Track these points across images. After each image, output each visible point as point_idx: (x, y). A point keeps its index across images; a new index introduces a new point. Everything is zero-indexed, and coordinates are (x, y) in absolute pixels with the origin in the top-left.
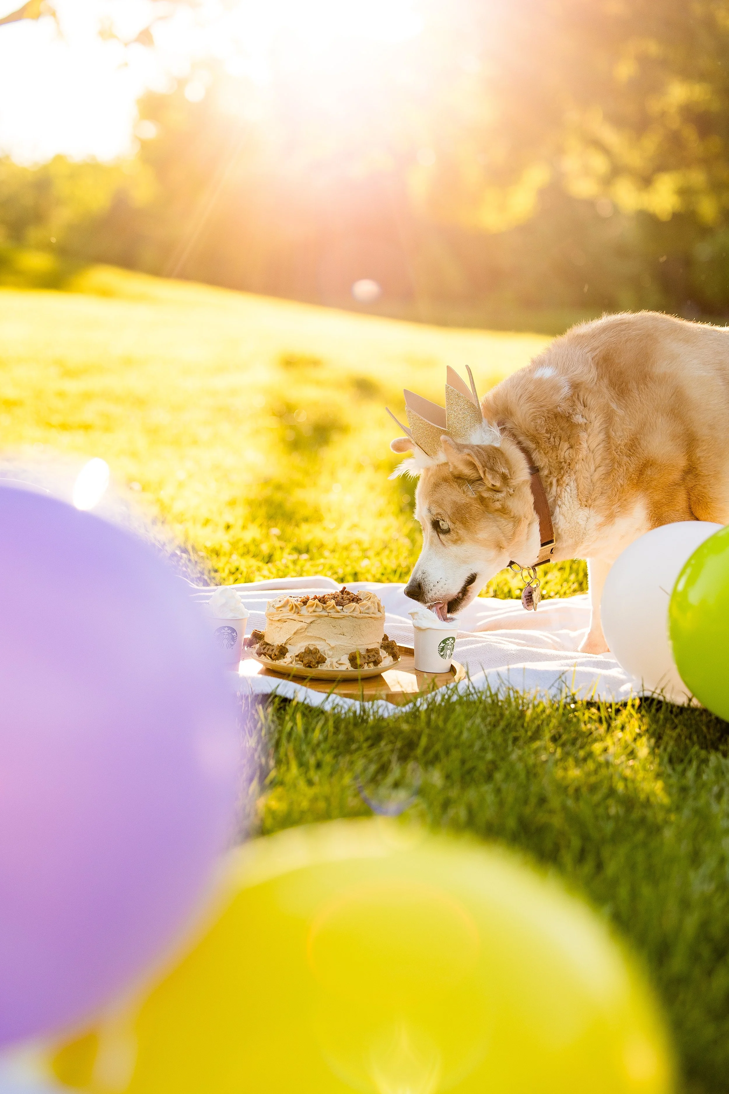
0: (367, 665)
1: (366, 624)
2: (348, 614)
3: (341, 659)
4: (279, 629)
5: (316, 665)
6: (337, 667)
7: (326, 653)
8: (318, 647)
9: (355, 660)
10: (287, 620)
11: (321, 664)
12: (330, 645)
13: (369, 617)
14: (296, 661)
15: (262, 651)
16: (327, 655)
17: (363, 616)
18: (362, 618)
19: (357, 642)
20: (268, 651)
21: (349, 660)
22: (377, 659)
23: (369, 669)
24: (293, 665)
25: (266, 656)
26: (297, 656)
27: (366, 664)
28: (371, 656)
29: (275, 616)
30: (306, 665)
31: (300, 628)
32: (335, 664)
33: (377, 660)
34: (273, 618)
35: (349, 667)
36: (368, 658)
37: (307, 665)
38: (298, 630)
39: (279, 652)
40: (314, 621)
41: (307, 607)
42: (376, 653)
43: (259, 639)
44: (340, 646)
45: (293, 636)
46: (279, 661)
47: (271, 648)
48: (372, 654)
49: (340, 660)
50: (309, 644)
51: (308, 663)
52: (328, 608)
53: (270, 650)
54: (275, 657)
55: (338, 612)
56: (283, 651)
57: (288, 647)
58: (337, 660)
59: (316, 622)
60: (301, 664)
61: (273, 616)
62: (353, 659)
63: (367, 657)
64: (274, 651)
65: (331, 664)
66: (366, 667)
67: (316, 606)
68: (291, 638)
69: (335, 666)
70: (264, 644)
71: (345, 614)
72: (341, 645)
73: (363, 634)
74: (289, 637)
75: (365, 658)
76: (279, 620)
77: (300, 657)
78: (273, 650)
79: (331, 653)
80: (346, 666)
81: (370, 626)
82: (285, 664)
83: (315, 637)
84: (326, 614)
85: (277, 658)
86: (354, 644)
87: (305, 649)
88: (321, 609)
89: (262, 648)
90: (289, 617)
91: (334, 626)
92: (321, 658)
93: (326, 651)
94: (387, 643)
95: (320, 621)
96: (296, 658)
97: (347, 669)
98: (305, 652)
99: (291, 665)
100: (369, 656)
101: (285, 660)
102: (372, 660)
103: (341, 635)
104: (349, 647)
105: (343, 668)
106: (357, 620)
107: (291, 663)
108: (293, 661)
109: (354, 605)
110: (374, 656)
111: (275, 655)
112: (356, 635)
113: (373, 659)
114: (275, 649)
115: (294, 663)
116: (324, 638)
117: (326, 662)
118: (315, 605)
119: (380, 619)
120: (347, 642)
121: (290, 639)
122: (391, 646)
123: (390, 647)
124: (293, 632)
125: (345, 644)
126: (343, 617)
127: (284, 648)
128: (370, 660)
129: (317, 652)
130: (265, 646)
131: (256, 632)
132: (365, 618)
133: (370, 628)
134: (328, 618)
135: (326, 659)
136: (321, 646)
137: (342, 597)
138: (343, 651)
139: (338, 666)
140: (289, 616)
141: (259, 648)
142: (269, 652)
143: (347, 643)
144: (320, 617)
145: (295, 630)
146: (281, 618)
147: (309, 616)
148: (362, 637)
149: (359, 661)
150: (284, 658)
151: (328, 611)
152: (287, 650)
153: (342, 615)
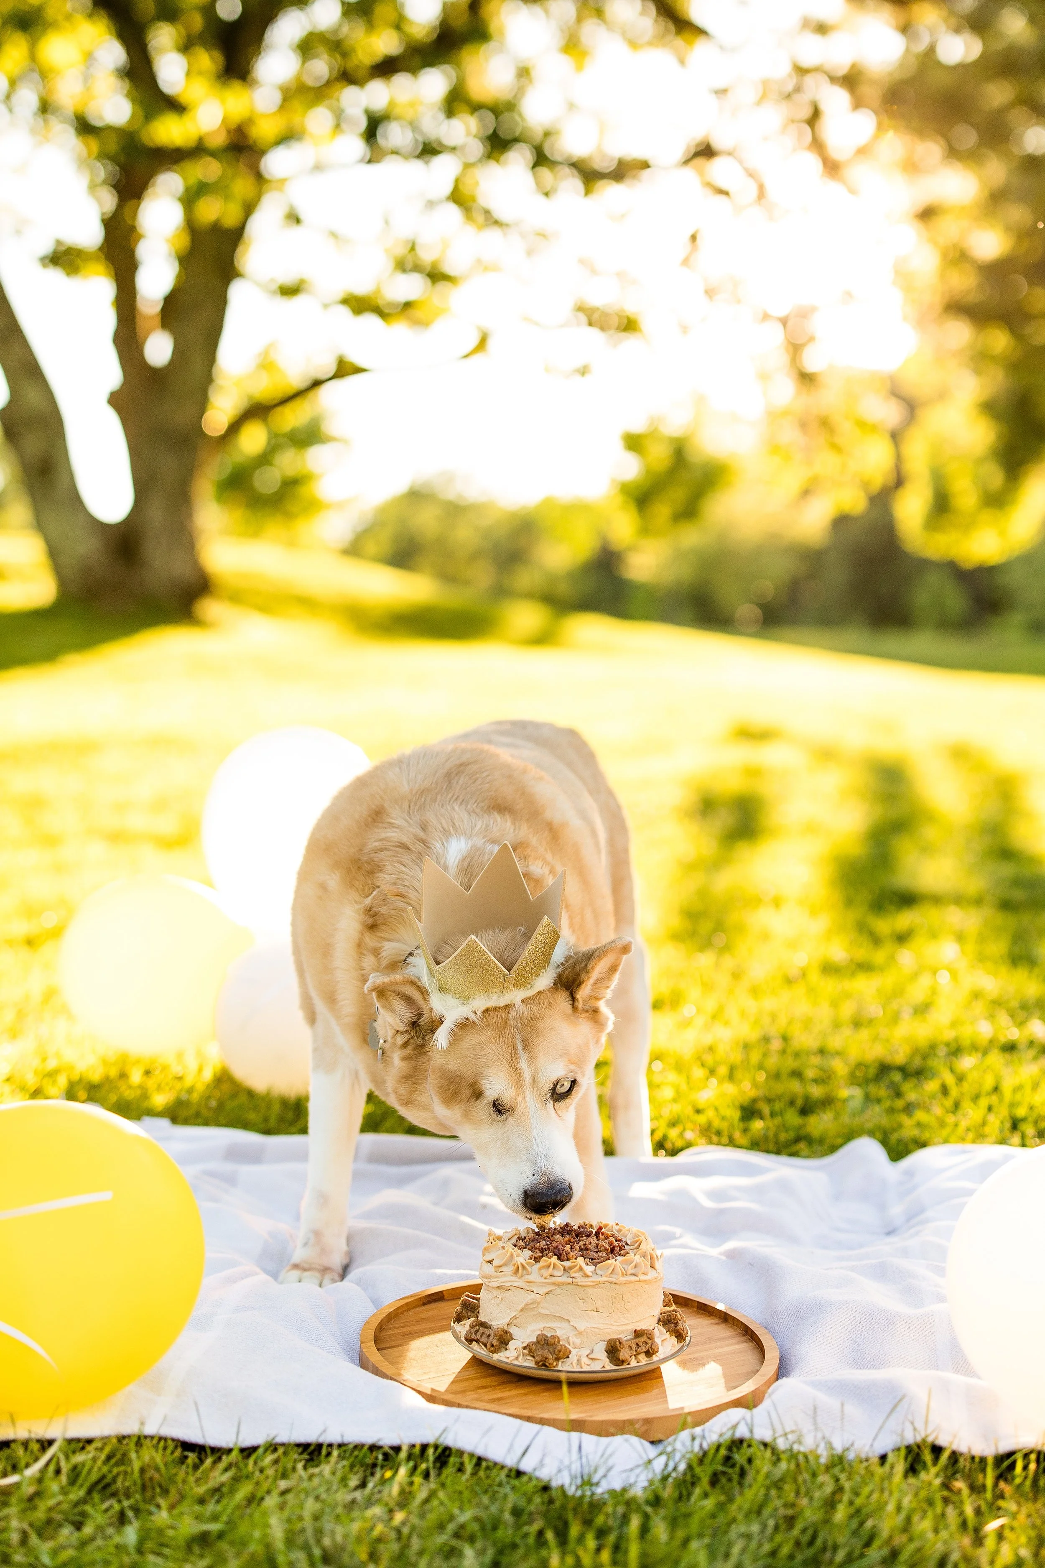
0: (635, 1359)
1: (633, 1292)
2: (604, 1279)
3: (594, 1349)
4: (498, 1300)
5: (555, 1364)
6: (588, 1365)
7: (571, 1342)
8: (559, 1333)
9: (615, 1352)
10: (511, 1288)
11: (562, 1360)
12: (576, 1329)
13: (636, 1281)
14: (523, 1355)
15: (473, 1336)
16: (571, 1344)
17: (627, 1281)
18: (625, 1283)
19: (618, 1321)
20: (481, 1337)
21: (607, 1352)
22: (651, 1347)
23: (637, 1363)
24: (519, 1362)
25: (479, 1344)
26: (525, 1348)
27: (633, 1357)
28: (640, 1344)
29: (492, 1280)
30: (539, 1363)
31: (530, 1302)
32: (585, 1360)
33: (651, 1351)
34: (489, 1282)
35: (606, 1363)
36: (637, 1347)
37: (541, 1364)
38: (526, 1305)
39: (498, 1340)
40: (551, 1291)
41: (541, 1268)
42: (649, 1338)
43: (471, 1311)
44: (592, 1329)
45: (520, 1314)
46: (499, 1354)
47: (487, 1331)
48: (643, 1341)
49: (592, 1352)
50: (544, 1327)
51: (541, 1361)
52: (573, 1270)
53: (485, 1336)
54: (492, 1348)
55: (588, 1276)
56: (504, 1340)
57: (513, 1330)
58: (588, 1352)
59: (553, 1292)
60: (532, 1360)
61: (489, 1280)
62: (613, 1350)
63: (634, 1346)
64: (491, 1338)
65: (578, 1360)
66: (634, 1363)
67: (554, 1267)
68: (517, 1316)
69: (585, 1364)
70: (476, 1325)
71: (599, 1279)
72: (593, 1327)
73: (627, 1307)
74: (514, 1315)
75: (631, 1348)
76: (498, 1287)
77: (529, 1349)
78: (489, 1335)
79: (578, 1341)
80: (601, 1363)
81: (639, 1294)
82: (508, 1361)
83: (553, 1315)
84: (570, 1280)
85: (495, 1349)
86: (615, 1324)
87: (537, 1337)
88: (561, 1272)
89: (473, 1330)
90: (512, 1283)
91: (581, 1298)
92: (561, 1353)
93: (570, 1338)
94: (667, 1315)
95: (559, 1291)
96: (524, 1351)
97: (604, 1367)
98: (538, 1342)
99: (516, 1362)
100: (637, 1344)
101: (507, 1353)
102: (643, 1351)
103: (593, 1312)
104: (606, 1330)
105: (597, 1367)
106: (617, 1286)
107: (517, 1358)
108: (520, 1355)
109: (612, 1263)
110: (646, 1343)
111: (493, 1346)
112: (618, 1309)
113: (644, 1348)
114: (492, 1335)
115: (520, 1358)
116: (566, 1318)
117: (570, 1356)
118: (552, 1266)
119: (655, 1280)
120: (603, 1322)
121: (515, 1318)
122: (673, 1319)
123: (673, 1321)
124: (520, 1308)
125: (601, 1326)
126: (595, 1283)
127: (506, 1332)
128: (640, 1349)
129: (556, 1343)
130: (477, 1328)
131: (467, 1300)
132: (631, 1282)
133: (639, 1297)
134: (572, 1286)
135: (570, 1352)
136: (561, 1331)
137: (597, 1244)
138: (598, 1336)
139: (589, 1362)
140: (514, 1281)
141: (470, 1330)
142: (484, 1339)
143: (603, 1324)
144: (559, 1285)
145: (522, 1306)
146: (502, 1284)
147: (543, 1283)
148: (626, 1313)
149: (624, 1354)
150: (506, 1349)
151: (573, 1275)
152: (511, 1335)
153: (593, 1282)
